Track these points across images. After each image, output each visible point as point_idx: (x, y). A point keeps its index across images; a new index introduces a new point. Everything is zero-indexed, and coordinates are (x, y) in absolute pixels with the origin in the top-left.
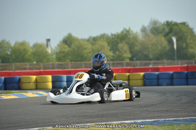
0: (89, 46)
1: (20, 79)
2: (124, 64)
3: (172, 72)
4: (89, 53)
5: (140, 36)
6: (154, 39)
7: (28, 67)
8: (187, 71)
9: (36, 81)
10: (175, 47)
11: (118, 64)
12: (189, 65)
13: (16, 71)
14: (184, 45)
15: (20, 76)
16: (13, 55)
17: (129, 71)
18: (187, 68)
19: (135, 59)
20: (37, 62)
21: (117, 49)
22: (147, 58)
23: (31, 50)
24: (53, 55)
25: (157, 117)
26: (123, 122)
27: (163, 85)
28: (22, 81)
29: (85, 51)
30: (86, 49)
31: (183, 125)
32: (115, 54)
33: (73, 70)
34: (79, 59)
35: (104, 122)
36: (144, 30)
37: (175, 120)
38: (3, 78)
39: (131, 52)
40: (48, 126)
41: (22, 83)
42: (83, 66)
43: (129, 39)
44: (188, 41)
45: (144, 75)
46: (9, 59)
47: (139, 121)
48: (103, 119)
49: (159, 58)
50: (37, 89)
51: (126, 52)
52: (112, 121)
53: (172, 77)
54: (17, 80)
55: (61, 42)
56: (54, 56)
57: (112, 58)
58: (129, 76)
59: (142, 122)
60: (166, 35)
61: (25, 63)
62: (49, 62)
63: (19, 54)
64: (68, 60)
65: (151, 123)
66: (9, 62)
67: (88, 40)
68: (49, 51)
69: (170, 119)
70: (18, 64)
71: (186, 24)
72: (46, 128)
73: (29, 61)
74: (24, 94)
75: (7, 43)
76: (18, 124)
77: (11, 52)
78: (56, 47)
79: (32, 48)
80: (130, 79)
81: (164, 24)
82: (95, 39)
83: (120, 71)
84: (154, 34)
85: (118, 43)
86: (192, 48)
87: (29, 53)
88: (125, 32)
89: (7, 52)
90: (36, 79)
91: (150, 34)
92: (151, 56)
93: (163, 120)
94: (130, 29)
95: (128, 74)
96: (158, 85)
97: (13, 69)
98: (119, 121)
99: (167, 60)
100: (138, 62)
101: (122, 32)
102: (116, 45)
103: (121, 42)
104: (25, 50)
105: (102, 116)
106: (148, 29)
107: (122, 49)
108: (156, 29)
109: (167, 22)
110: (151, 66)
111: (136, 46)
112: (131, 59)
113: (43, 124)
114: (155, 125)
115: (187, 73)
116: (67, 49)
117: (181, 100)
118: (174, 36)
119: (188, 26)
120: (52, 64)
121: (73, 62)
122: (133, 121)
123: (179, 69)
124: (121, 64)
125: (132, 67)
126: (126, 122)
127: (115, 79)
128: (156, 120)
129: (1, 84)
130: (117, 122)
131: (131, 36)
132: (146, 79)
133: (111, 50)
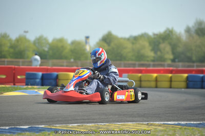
0: (129, 45)
1: (57, 76)
2: (166, 65)
5: (184, 37)
6: (198, 40)
7: (65, 64)
13: (54, 67)
15: (57, 72)
16: (51, 52)
17: (171, 72)
19: (177, 60)
20: (75, 59)
21: (160, 51)
22: (190, 60)
23: (69, 47)
25: (202, 120)
26: (166, 122)
28: (60, 77)
30: (126, 48)
34: (118, 58)
35: (145, 121)
36: (188, 30)
38: (40, 74)
39: (173, 53)
40: (88, 123)
41: (60, 80)
42: (122, 65)
43: (171, 39)
45: (187, 77)
46: (46, 55)
47: (183, 123)
48: (145, 119)
49: (203, 60)
51: (168, 53)
52: (154, 121)
54: (55, 75)
55: (100, 40)
57: (152, 58)
58: (171, 77)
59: (187, 124)
61: (62, 60)
62: (87, 60)
63: (55, 52)
65: (197, 126)
66: (46, 58)
67: (128, 39)
68: (88, 48)
70: (55, 61)
72: (86, 124)
73: (66, 58)
77: (48, 48)
78: (94, 45)
79: (70, 45)
80: (173, 79)
82: (135, 39)
83: (162, 72)
84: (199, 35)
85: (160, 43)
88: (168, 32)
89: (44, 48)
91: (195, 35)
92: (194, 58)
94: (172, 29)
95: (170, 75)
96: (202, 88)
97: (51, 65)
100: (180, 64)
101: (165, 32)
102: (158, 45)
103: (163, 42)
104: (62, 47)
105: (144, 116)
106: (193, 30)
107: (164, 49)
108: (200, 30)
110: (195, 68)
111: (179, 47)
112: (173, 61)
113: (82, 121)
114: (200, 127)
116: (106, 47)
122: (176, 123)
125: (175, 68)
126: (170, 123)
127: (156, 80)
128: (201, 122)
129: (38, 80)
130: (160, 123)
131: (174, 37)
132: (189, 81)
133: (152, 50)
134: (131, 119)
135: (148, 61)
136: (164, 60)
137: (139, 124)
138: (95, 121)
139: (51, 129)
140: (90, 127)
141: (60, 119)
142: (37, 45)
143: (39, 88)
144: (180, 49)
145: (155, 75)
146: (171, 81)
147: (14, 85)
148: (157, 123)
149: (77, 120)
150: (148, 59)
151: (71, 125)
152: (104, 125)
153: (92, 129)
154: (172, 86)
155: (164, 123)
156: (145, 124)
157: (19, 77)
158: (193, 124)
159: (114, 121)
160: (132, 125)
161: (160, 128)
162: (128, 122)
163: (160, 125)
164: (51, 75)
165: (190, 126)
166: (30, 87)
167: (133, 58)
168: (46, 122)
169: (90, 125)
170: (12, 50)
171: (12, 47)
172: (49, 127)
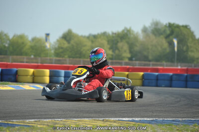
0: (89, 44)
1: (17, 71)
2: (123, 64)
3: (171, 74)
4: (88, 50)
5: (141, 37)
6: (154, 40)
7: (25, 60)
8: (187, 73)
9: (34, 75)
10: (176, 49)
11: (116, 63)
12: (189, 68)
13: (14, 63)
14: (185, 48)
15: (17, 68)
16: (11, 48)
17: (128, 70)
18: (187, 71)
19: (134, 59)
20: (34, 56)
21: (117, 48)
22: (146, 58)
23: (29, 44)
24: (51, 50)
25: (155, 117)
26: (121, 119)
27: (161, 87)
28: (19, 73)
29: (84, 48)
30: (85, 46)
31: (182, 126)
32: (115, 53)
33: (72, 65)
34: (78, 55)
35: (101, 118)
36: (145, 30)
37: (173, 120)
39: (131, 52)
40: (45, 119)
41: (19, 75)
43: (129, 38)
44: (189, 45)
45: (143, 75)
46: (6, 51)
47: (137, 119)
48: (101, 115)
49: (158, 59)
50: (33, 82)
51: (125, 51)
52: (109, 118)
53: (171, 79)
54: (15, 71)
55: (60, 38)
56: (53, 52)
57: (110, 56)
58: (128, 75)
59: (140, 120)
60: (167, 37)
61: (23, 57)
62: (47, 56)
63: (17, 47)
64: (66, 56)
65: (150, 122)
66: (6, 54)
67: (88, 37)
68: (48, 45)
69: (169, 119)
70: (15, 57)
71: (188, 27)
72: (43, 120)
73: (26, 54)
74: (21, 86)
75: (5, 35)
76: (14, 115)
77: (9, 44)
78: (54, 43)
79: (30, 42)
81: (166, 26)
82: (94, 38)
83: (119, 70)
84: (155, 35)
85: (118, 42)
86: (192, 51)
87: (27, 47)
88: (126, 31)
89: (4, 44)
90: (34, 73)
91: (151, 35)
92: (150, 58)
93: (161, 119)
94: (130, 28)
95: (127, 73)
96: (157, 86)
97: (10, 61)
99: (166, 62)
100: (137, 62)
101: (123, 31)
102: (116, 44)
103: (121, 41)
104: (23, 43)
105: (100, 112)
106: (150, 30)
107: (122, 48)
108: (157, 30)
109: (170, 24)
110: (151, 67)
111: (136, 46)
112: (130, 59)
113: (39, 116)
114: (153, 124)
115: (187, 76)
116: (66, 45)
117: (180, 101)
118: (175, 38)
119: (189, 29)
120: (50, 59)
121: (71, 59)
122: (131, 119)
123: (179, 71)
124: (120, 63)
125: (131, 67)
126: (124, 119)
128: (154, 119)
130: (115, 119)
131: (132, 36)
132: (145, 79)
133: (110, 48)
134: (87, 115)
136: (122, 59)
137: (95, 120)
138: (52, 116)
139: (8, 124)
140: (47, 122)
141: (18, 114)
144: (137, 48)
148: (113, 119)
151: (27, 121)
152: (61, 121)
153: (49, 124)
155: (119, 119)
156: (101, 120)
158: (146, 120)
159: (71, 117)
160: (88, 121)
161: (115, 124)
162: (85, 118)
163: (115, 122)
165: (144, 123)
168: (4, 117)
169: (47, 120)
172: (6, 122)
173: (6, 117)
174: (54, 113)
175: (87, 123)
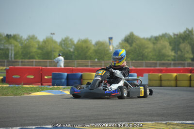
0: (151, 45)
1: (82, 75)
2: (186, 64)
4: (150, 52)
11: (179, 64)
13: (79, 68)
15: (82, 72)
17: (191, 71)
20: (98, 59)
21: (179, 49)
23: (93, 48)
26: (184, 122)
28: (84, 78)
29: (146, 50)
30: (147, 48)
32: (177, 54)
34: (140, 58)
35: (164, 121)
38: (66, 74)
39: (193, 53)
41: (83, 80)
42: (144, 65)
43: (191, 39)
46: (72, 56)
48: (164, 118)
51: (188, 52)
52: (172, 121)
54: (80, 76)
55: (122, 41)
57: (173, 58)
58: (190, 76)
61: (87, 61)
64: (129, 59)
66: (71, 59)
67: (150, 40)
68: (111, 48)
70: (80, 61)
73: (91, 58)
75: (71, 40)
76: (80, 119)
77: (74, 49)
78: (117, 46)
79: (94, 45)
80: (192, 79)
82: (156, 39)
83: (182, 71)
85: (180, 43)
87: (91, 51)
88: (188, 32)
89: (70, 49)
94: (192, 29)
95: (190, 74)
97: (76, 66)
98: (179, 121)
101: (185, 32)
102: (178, 45)
103: (183, 43)
104: (87, 47)
105: (163, 115)
107: (184, 49)
113: (104, 120)
116: (128, 48)
121: (134, 61)
124: (183, 65)
126: (187, 122)
127: (176, 79)
129: (64, 80)
133: (172, 50)
134: (150, 118)
135: (169, 60)
136: (185, 60)
137: (157, 123)
141: (83, 118)
142: (63, 45)
143: (64, 89)
145: (175, 74)
146: (190, 80)
147: (42, 85)
148: (176, 122)
149: (99, 119)
150: (169, 58)
154: (192, 85)
155: (183, 122)
156: (164, 124)
157: (46, 77)
159: (134, 121)
160: (151, 124)
161: (178, 127)
162: (147, 121)
163: (178, 125)
164: (75, 75)
166: (56, 87)
167: (155, 57)
168: (70, 121)
170: (40, 51)
171: (39, 48)
173: (72, 121)
174: (117, 117)
175: (150, 126)
